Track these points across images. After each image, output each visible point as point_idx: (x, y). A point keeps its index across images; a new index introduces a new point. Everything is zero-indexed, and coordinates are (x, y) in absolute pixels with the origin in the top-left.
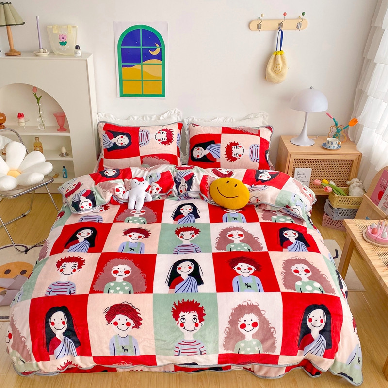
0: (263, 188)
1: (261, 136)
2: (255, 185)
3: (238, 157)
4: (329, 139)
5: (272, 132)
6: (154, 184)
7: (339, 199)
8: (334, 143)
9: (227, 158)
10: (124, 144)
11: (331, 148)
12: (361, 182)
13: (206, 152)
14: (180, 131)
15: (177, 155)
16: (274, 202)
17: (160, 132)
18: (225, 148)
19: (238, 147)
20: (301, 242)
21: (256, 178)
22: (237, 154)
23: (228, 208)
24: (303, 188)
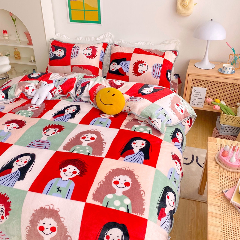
0: (138, 99)
1: (165, 58)
2: (135, 96)
3: (143, 73)
4: (224, 65)
9: (134, 73)
10: (61, 55)
11: (226, 73)
13: (119, 67)
14: (104, 49)
15: (98, 67)
16: (140, 113)
17: (88, 48)
18: (133, 65)
19: (143, 65)
20: (143, 154)
21: (140, 91)
22: (142, 71)
23: (105, 113)
24: (176, 104)
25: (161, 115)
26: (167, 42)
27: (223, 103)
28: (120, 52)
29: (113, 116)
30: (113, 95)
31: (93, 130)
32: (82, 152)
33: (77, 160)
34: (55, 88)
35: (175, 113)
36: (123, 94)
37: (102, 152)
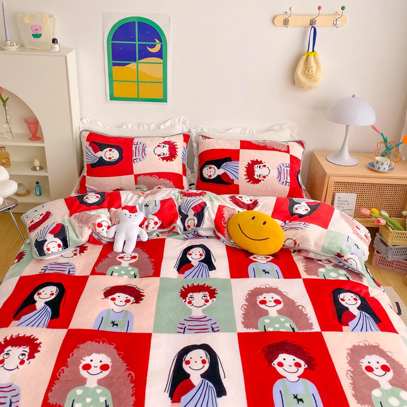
0: (302, 226)
1: (291, 153)
2: (290, 221)
4: (378, 158)
5: (304, 148)
6: (151, 216)
7: (395, 234)
8: (385, 163)
9: (248, 180)
11: (382, 170)
13: (220, 172)
14: (186, 144)
15: (182, 174)
16: (320, 249)
17: (161, 145)
18: (246, 167)
19: (262, 167)
20: (367, 315)
22: (261, 175)
24: (355, 227)
25: (354, 248)
26: (277, 128)
27: (384, 213)
28: (218, 148)
29: (271, 258)
30: (265, 223)
37: (310, 322)
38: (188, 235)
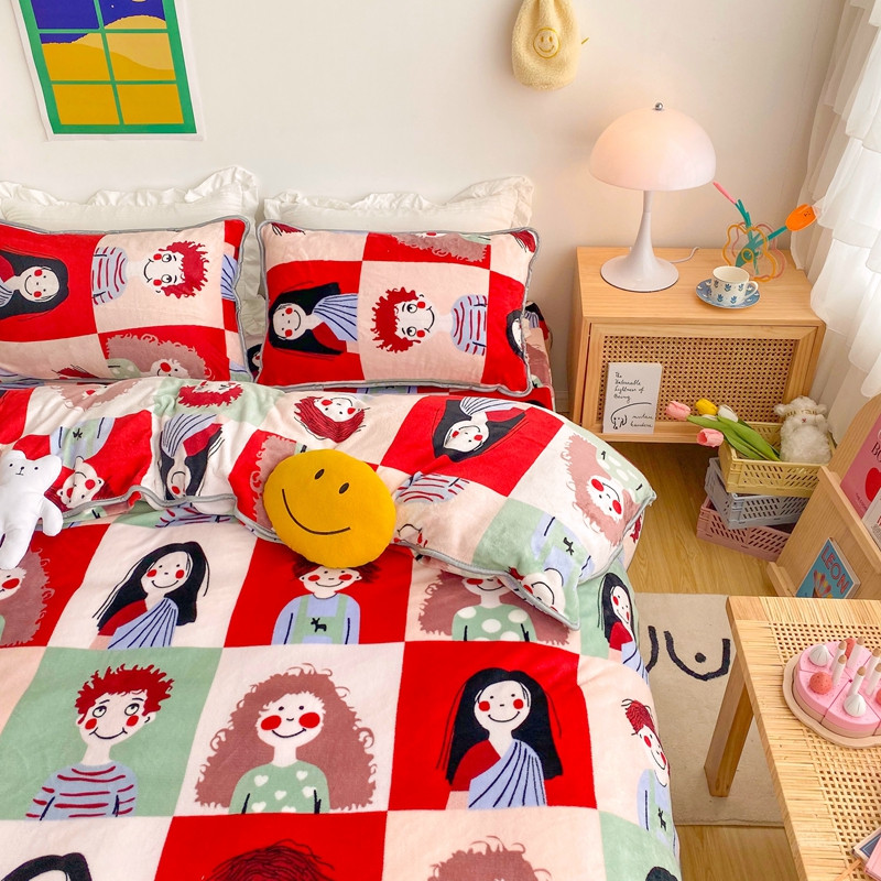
1: (494, 267)
2: (426, 473)
3: (416, 337)
4: (721, 272)
8: (736, 286)
9: (381, 342)
10: (44, 294)
11: (727, 302)
12: (822, 408)
13: (312, 321)
14: (233, 248)
15: (222, 327)
16: (471, 556)
17: (162, 253)
18: (374, 309)
19: (414, 308)
20: (531, 752)
21: (438, 442)
22: (413, 330)
23: (315, 566)
24: (590, 483)
25: (557, 553)
26: (481, 191)
27: (727, 413)
28: (307, 259)
29: (356, 576)
30: (344, 488)
31: (297, 673)
32: (284, 802)
33: (275, 850)
34: (67, 473)
35: (598, 529)
36: (375, 467)
37: (371, 780)
38: (171, 510)
